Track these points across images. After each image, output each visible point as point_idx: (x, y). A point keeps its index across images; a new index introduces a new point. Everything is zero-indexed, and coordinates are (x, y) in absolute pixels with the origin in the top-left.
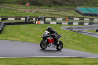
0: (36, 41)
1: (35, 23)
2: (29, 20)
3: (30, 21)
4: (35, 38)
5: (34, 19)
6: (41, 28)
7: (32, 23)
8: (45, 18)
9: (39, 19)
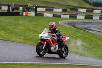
0: (22, 41)
1: (22, 15)
2: (13, 9)
3: (15, 11)
4: (21, 36)
5: (21, 8)
6: (30, 21)
7: (18, 14)
8: (36, 7)
9: (28, 9)
